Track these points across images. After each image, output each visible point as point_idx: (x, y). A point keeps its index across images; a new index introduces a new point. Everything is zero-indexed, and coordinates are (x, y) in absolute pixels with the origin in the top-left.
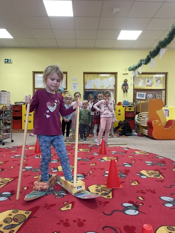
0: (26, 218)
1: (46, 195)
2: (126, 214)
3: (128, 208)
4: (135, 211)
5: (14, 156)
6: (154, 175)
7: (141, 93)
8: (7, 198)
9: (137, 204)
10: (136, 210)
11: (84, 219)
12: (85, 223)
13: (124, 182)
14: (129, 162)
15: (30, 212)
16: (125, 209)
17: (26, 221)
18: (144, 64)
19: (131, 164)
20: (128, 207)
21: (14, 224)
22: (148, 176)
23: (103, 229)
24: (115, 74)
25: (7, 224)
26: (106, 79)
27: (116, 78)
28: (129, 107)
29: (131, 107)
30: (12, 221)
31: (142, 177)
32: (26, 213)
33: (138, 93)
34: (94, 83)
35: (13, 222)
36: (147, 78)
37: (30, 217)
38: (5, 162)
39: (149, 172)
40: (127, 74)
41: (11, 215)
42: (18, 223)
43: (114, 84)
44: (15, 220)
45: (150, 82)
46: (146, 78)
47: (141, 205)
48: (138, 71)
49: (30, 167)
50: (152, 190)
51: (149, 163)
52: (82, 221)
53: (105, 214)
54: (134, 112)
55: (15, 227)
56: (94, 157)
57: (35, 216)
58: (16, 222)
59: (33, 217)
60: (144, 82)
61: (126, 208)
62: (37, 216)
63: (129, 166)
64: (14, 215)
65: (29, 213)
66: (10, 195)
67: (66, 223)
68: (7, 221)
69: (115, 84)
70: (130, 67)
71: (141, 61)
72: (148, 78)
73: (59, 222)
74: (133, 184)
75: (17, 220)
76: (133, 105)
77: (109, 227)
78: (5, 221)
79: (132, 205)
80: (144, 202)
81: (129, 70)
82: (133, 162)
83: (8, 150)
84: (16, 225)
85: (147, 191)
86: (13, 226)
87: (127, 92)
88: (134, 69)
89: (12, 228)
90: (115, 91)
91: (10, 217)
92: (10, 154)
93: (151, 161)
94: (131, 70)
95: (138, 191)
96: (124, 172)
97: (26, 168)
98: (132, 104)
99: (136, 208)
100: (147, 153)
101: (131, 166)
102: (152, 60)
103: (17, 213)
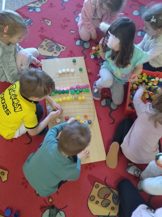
0: (105, 186)
15: (96, 183)
17: (110, 186)
21: (113, 197)
25: (111, 203)
35: (110, 198)
41: (97, 201)
42: (112, 194)
58: (109, 195)
59: (105, 180)
62: (105, 177)
78: (106, 206)
84: (113, 195)
91: (100, 202)
103: (96, 196)
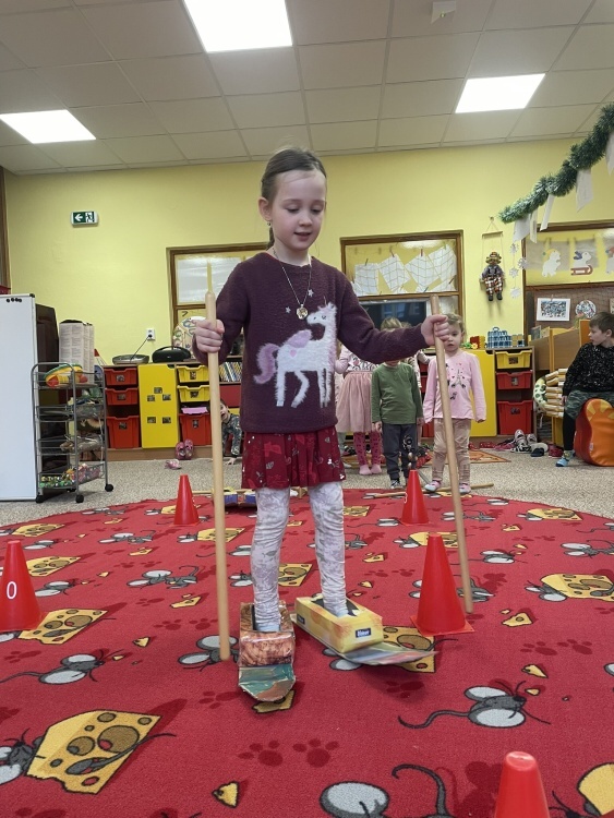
0: (141, 738)
1: (208, 664)
2: (479, 724)
3: (486, 704)
4: (511, 713)
5: (112, 537)
6: (593, 589)
7: (554, 300)
8: (83, 675)
9: (521, 690)
10: (515, 710)
11: (330, 740)
12: (333, 753)
13: (480, 616)
14: (504, 548)
15: (155, 719)
16: (475, 707)
17: (139, 747)
18: (555, 193)
19: (510, 555)
20: (487, 699)
21: (99, 758)
22: (570, 595)
23: (394, 774)
24: (455, 237)
25: (78, 759)
26: (423, 258)
27: (458, 251)
28: (510, 351)
29: (518, 351)
30: (93, 748)
31: (547, 597)
32: (139, 722)
33: (540, 301)
34: (381, 276)
35: (98, 753)
36: (572, 245)
37: (152, 735)
38: (84, 557)
39: (574, 581)
40: (499, 234)
41: (93, 727)
42: (109, 755)
43: (452, 272)
44: (104, 743)
45: (586, 257)
46: (568, 243)
47: (534, 692)
48: (534, 222)
49: (163, 573)
50: (580, 642)
51: (576, 548)
52: (323, 746)
53: (405, 724)
54: (531, 368)
55: (103, 766)
56: (381, 535)
57: (170, 731)
58: (106, 750)
59: (164, 734)
60: (564, 260)
61: (478, 702)
62: (174, 732)
63: (503, 561)
64: (100, 727)
65: (150, 720)
66: (93, 666)
67: (270, 753)
68: (77, 748)
69: (454, 273)
70: (507, 210)
71: (544, 182)
72: (577, 242)
73: (248, 750)
74: (512, 623)
75: (112, 745)
76: (526, 344)
77: (413, 767)
78: (73, 748)
79: (503, 693)
80: (546, 683)
81: (505, 220)
82: (519, 546)
83: (95, 517)
84: (106, 759)
85: (560, 644)
86: (97, 763)
87: (500, 298)
88: (521, 214)
89: (92, 771)
90: (457, 297)
91: (89, 734)
92: (99, 530)
93: (587, 542)
94: (510, 221)
95: (530, 646)
96: (484, 580)
97: (150, 574)
98: (520, 343)
99: (514, 704)
100: (575, 513)
101: (511, 561)
102: (582, 176)
103: (113, 723)
